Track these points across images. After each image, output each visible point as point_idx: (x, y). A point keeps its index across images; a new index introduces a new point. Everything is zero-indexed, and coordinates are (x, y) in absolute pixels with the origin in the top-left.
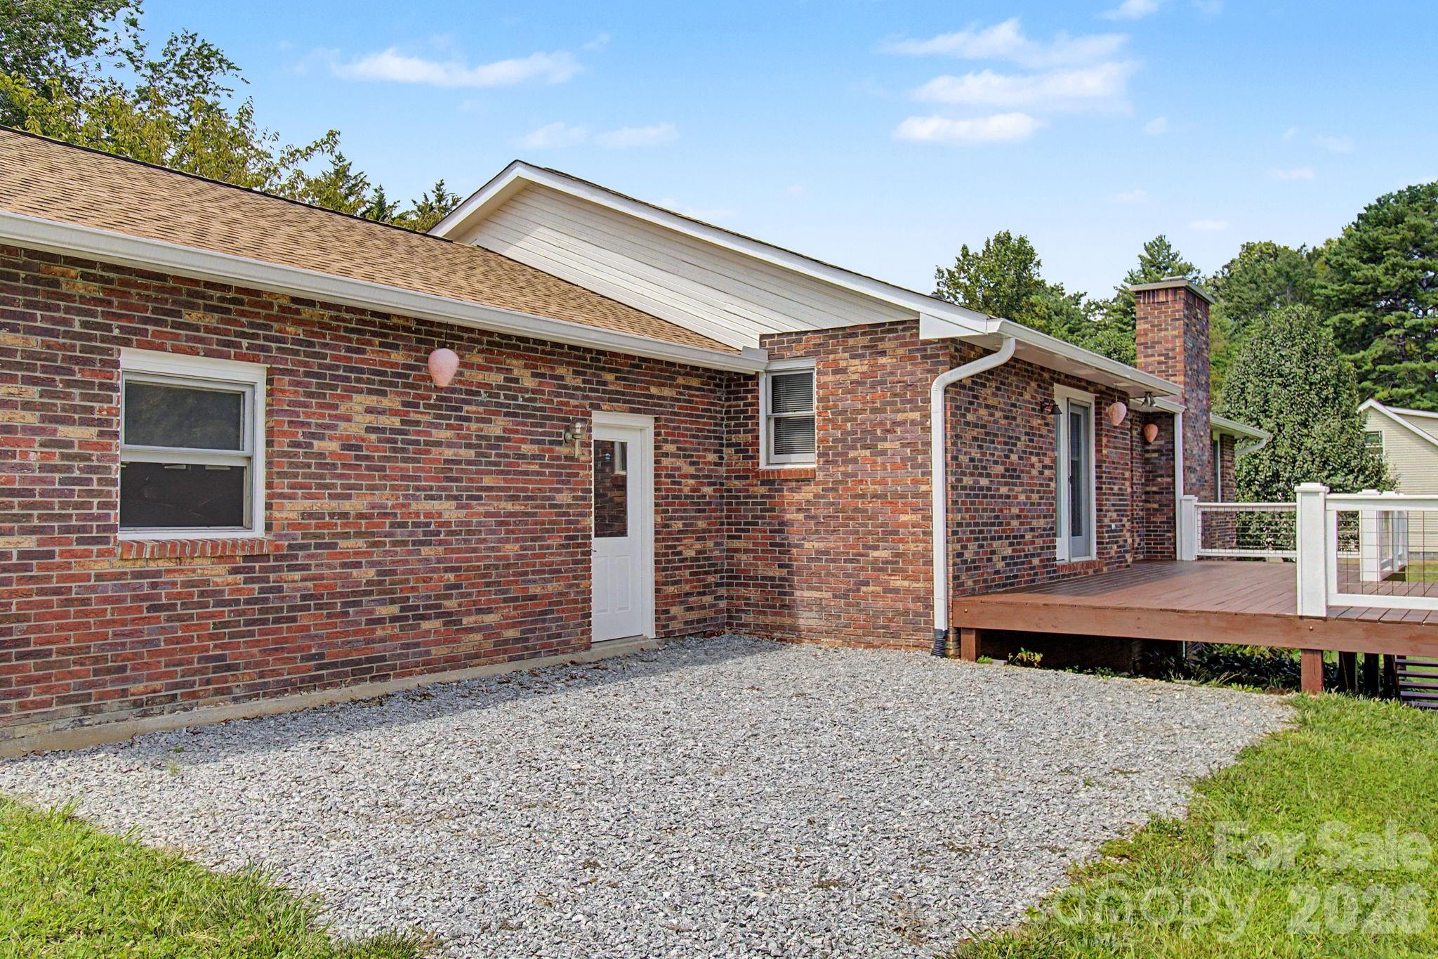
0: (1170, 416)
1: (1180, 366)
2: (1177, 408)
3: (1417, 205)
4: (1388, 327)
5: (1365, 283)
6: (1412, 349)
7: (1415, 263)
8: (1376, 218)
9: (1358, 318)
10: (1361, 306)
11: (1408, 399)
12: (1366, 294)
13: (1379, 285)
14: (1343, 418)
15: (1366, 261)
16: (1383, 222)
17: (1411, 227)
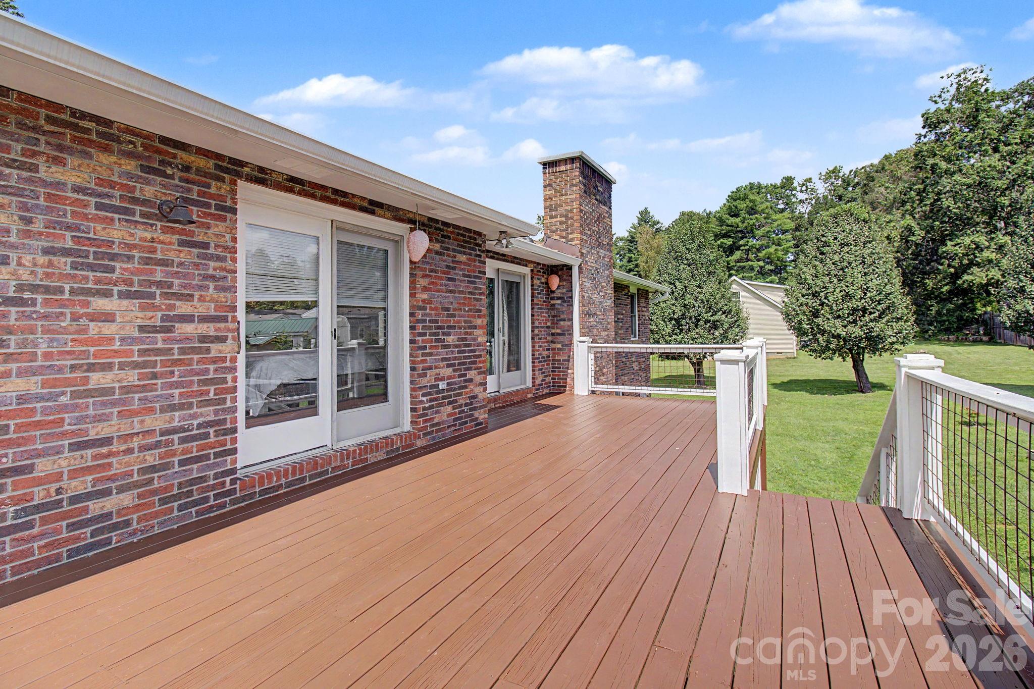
0: (569, 268)
1: (577, 225)
2: (574, 261)
3: (753, 191)
4: (741, 246)
5: (732, 226)
6: (752, 256)
7: (753, 217)
8: (736, 197)
9: (728, 242)
10: (730, 237)
11: (752, 277)
12: (732, 231)
13: (738, 227)
14: (719, 283)
15: (732, 216)
16: (739, 198)
17: (751, 201)
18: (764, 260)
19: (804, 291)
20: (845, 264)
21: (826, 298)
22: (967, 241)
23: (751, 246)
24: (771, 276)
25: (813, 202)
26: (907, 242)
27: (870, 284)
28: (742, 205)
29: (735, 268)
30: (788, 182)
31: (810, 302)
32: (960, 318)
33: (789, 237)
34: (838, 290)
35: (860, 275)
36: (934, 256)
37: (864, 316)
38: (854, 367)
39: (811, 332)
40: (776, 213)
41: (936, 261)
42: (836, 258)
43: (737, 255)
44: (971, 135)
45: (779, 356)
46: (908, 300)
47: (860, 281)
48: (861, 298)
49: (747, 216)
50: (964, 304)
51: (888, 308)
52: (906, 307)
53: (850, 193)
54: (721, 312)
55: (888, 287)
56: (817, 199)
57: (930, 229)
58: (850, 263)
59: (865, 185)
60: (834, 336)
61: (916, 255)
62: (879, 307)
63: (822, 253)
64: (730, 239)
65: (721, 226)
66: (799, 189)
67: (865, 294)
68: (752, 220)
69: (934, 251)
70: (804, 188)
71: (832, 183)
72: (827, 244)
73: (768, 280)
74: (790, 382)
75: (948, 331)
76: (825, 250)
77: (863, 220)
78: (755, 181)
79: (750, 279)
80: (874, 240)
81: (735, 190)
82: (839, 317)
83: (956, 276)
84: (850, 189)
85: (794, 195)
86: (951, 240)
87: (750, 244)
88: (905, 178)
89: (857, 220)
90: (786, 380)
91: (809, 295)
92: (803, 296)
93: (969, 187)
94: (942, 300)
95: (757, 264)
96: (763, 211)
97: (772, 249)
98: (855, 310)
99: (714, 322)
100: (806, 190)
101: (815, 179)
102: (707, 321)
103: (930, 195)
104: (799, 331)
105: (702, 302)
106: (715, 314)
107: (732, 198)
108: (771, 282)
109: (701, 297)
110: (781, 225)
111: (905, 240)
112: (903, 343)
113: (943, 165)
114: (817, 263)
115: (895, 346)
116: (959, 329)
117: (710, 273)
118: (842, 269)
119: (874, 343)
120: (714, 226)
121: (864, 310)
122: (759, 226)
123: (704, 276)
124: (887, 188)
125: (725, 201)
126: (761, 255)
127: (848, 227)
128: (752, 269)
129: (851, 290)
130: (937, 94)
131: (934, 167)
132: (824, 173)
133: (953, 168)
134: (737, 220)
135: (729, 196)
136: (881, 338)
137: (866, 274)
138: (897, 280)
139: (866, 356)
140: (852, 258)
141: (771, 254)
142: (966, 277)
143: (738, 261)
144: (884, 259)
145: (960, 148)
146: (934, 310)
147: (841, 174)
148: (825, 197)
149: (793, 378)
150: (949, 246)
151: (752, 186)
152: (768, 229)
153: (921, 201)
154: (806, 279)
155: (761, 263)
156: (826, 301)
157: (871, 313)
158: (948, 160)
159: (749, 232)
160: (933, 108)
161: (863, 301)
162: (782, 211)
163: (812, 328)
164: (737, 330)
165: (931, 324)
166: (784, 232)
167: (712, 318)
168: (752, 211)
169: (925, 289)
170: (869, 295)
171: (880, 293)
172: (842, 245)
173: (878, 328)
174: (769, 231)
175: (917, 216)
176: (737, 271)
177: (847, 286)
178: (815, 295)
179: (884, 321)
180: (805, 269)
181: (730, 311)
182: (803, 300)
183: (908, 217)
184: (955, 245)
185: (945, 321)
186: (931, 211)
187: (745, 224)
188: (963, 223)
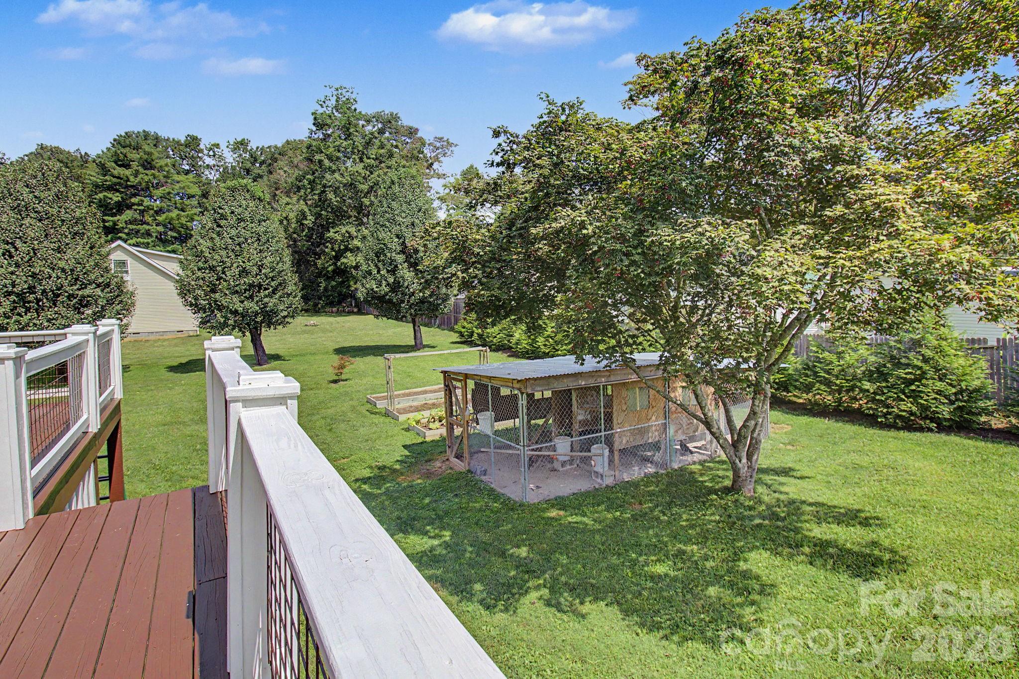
3: (149, 142)
4: (134, 204)
5: (118, 178)
6: (148, 218)
7: (150, 172)
8: (124, 142)
9: (116, 197)
10: (117, 191)
11: (148, 244)
12: (120, 184)
13: (128, 180)
14: (91, 248)
15: (120, 166)
16: (130, 146)
17: (145, 153)
18: (165, 226)
19: (201, 264)
20: (242, 239)
21: (224, 273)
22: (344, 230)
23: (148, 207)
24: (173, 244)
25: (221, 170)
26: (302, 224)
27: (265, 261)
28: (133, 155)
29: (126, 231)
30: (193, 142)
31: (207, 276)
32: (340, 294)
33: (194, 202)
34: (235, 265)
35: (255, 252)
36: (322, 240)
37: (259, 292)
38: (252, 341)
39: (209, 309)
40: (178, 173)
41: (324, 244)
42: (233, 232)
43: (128, 215)
44: (345, 143)
45: (180, 335)
46: (296, 278)
47: (256, 258)
48: (257, 275)
49: (141, 169)
50: (343, 282)
51: (280, 284)
52: (295, 284)
53: (257, 169)
54: (94, 285)
55: (280, 265)
56: (226, 168)
57: (318, 216)
58: (246, 240)
59: (270, 165)
60: (231, 312)
61: (309, 237)
62: (273, 284)
63: (219, 226)
64: (118, 194)
65: (105, 175)
66: (206, 152)
67: (260, 271)
68: (145, 176)
69: (322, 236)
70: (211, 153)
71: (241, 155)
72: (223, 217)
73: (169, 249)
74: (189, 363)
75: (331, 304)
76: (223, 222)
77: (259, 199)
78: (152, 130)
79: (147, 245)
80: (268, 219)
81: (123, 134)
82: (237, 292)
83: (337, 258)
84: (258, 165)
85: (201, 158)
86: (333, 227)
87: (145, 204)
88: (301, 166)
89: (253, 197)
90: (184, 360)
91: (205, 269)
92: (199, 269)
93: (345, 185)
94: (328, 278)
95: (155, 229)
96: (161, 169)
97: (174, 214)
98: (251, 286)
99: (83, 297)
100: (214, 156)
101: (223, 146)
102: (70, 297)
103: (319, 187)
104: (196, 307)
105: (63, 270)
106: (84, 287)
107: (119, 143)
108: (174, 252)
109: (62, 264)
110: (183, 188)
111: (300, 222)
112: (293, 317)
113: (327, 163)
114: (214, 236)
115: (287, 320)
116: (339, 303)
117: (75, 234)
118: (239, 244)
119: (270, 318)
120: (92, 174)
121: (260, 286)
122: (157, 184)
123: (66, 237)
124: (285, 172)
125: (110, 145)
126: (160, 219)
127: (244, 202)
128: (148, 234)
129: (248, 265)
130: (323, 100)
131: (320, 161)
132: (232, 143)
133: (334, 167)
134: (128, 172)
135: (115, 140)
136: (274, 312)
137: (261, 251)
138: (287, 259)
139: (263, 330)
140: (248, 234)
141: (172, 219)
142: (343, 260)
143: (131, 222)
144: (277, 239)
145: (339, 151)
146: (323, 285)
147: (249, 148)
148: (233, 168)
149: (194, 358)
150: (331, 234)
151: (146, 135)
152: (167, 190)
153: (312, 190)
154: (202, 252)
155: (161, 229)
156: (224, 276)
157: (266, 289)
158: (330, 158)
159: (146, 190)
160: (321, 110)
161: (258, 277)
162: (187, 172)
163: (210, 304)
164: (119, 307)
165: (320, 299)
166: (191, 197)
167: (80, 293)
168: (148, 165)
169: (317, 268)
170: (263, 271)
171: (274, 270)
172: (240, 220)
173: (271, 302)
174: (169, 193)
175: (309, 203)
176: (127, 234)
177: (244, 262)
178: (212, 269)
179: (277, 296)
180: (201, 241)
181: (108, 285)
182: (199, 274)
183: (302, 202)
184: (335, 233)
185: (330, 296)
186: (320, 200)
187: (138, 179)
188: (340, 215)
